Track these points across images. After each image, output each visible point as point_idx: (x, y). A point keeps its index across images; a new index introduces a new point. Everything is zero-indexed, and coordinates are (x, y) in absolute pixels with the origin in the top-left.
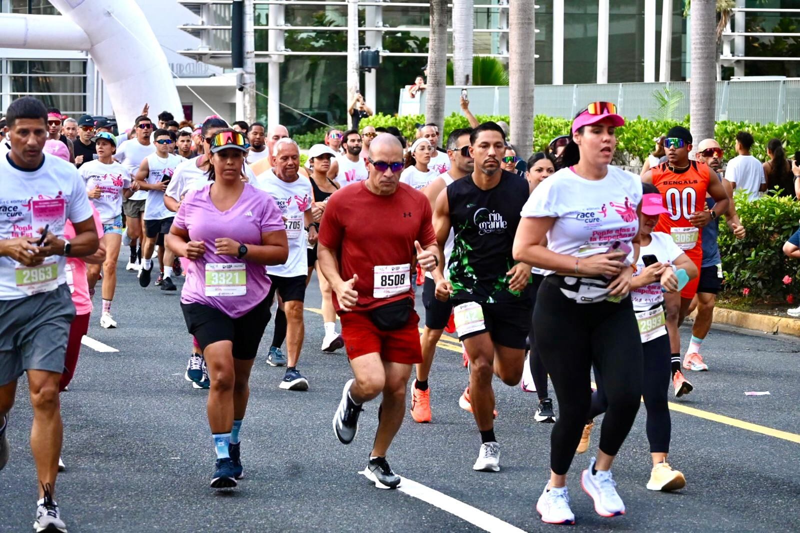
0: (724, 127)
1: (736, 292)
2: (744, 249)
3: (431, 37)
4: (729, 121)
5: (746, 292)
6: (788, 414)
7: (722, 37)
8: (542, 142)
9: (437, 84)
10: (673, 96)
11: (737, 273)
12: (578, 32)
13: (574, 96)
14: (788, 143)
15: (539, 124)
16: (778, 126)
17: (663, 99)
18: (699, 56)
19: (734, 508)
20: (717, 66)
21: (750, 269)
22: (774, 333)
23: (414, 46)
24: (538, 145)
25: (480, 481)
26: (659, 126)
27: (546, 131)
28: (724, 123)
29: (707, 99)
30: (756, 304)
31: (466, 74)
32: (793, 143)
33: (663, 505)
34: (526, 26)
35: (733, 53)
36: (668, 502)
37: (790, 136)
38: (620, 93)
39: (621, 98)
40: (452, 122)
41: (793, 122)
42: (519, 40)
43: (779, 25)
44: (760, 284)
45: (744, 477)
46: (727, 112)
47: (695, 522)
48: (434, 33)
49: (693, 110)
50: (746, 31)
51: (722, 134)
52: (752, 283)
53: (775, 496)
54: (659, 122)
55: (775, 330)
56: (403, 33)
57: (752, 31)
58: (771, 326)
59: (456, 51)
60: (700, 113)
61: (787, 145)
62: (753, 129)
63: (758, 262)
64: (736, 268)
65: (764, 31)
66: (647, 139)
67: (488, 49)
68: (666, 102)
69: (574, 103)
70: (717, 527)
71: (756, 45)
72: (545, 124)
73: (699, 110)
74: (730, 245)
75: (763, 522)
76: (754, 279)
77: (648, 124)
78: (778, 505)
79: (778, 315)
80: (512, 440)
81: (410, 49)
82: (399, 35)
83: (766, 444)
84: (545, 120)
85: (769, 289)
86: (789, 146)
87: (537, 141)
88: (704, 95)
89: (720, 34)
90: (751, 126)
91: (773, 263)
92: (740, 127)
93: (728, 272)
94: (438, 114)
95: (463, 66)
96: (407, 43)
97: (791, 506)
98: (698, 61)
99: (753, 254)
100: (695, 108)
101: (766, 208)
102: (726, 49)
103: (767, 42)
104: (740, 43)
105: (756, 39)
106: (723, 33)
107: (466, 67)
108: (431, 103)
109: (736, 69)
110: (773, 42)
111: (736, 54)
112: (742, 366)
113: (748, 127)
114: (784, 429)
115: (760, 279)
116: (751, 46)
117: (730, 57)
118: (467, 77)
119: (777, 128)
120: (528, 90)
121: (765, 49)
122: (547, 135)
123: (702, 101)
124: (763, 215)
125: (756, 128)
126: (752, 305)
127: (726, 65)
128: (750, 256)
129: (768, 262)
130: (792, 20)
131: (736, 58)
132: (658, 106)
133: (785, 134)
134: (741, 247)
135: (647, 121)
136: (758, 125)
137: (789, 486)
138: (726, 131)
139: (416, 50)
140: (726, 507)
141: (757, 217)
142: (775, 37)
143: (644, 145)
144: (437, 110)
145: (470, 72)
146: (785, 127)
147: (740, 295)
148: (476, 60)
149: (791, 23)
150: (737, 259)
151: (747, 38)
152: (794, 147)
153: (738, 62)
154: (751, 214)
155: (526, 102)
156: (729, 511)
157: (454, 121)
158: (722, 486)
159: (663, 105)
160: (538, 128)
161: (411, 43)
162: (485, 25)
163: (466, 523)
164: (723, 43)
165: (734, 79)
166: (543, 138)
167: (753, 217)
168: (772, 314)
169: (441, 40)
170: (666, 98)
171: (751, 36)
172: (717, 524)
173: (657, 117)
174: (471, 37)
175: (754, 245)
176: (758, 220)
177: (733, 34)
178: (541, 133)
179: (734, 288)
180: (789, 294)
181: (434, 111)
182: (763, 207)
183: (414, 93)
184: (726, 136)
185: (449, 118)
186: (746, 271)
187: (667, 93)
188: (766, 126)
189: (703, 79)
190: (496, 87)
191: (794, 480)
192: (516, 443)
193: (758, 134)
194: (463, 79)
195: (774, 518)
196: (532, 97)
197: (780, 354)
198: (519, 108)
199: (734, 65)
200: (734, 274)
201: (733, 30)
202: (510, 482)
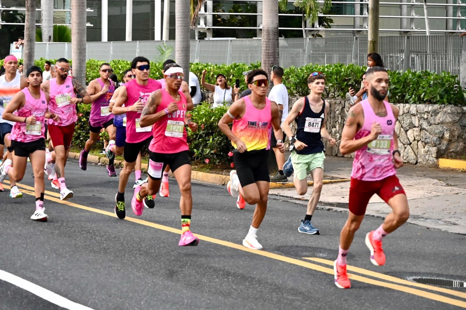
0: (197, 66)
1: (202, 161)
2: (206, 136)
3: (26, 13)
4: (200, 63)
5: (207, 161)
6: (226, 230)
7: (199, 15)
8: (92, 75)
9: (30, 41)
10: (168, 49)
11: (202, 150)
12: (117, 11)
13: (111, 48)
14: (233, 76)
15: (91, 65)
16: (227, 66)
17: (162, 50)
18: (181, 25)
19: (191, 285)
20: (196, 31)
21: (209, 148)
22: (223, 185)
23: (20, 19)
24: (90, 77)
25: (44, 271)
26: (160, 66)
27: (95, 68)
28: (197, 64)
29: (185, 50)
30: (213, 168)
31: (49, 35)
32: (236, 76)
33: (149, 283)
34: (81, 7)
35: (205, 24)
36: (153, 281)
37: (234, 72)
38: (137, 46)
39: (138, 49)
40: (40, 63)
41: (236, 64)
42: (77, 15)
43: (232, 8)
44: (215, 157)
45: (198, 267)
46: (199, 58)
47: (167, 293)
48: (28, 11)
49: (177, 56)
50: (213, 12)
51: (196, 70)
52: (211, 156)
53: (215, 278)
54: (160, 63)
55: (223, 183)
56: (14, 11)
57: (218, 12)
58: (221, 181)
59: (43, 22)
60: (181, 58)
61: (233, 77)
62: (214, 68)
63: (214, 144)
64: (201, 147)
65: (224, 12)
66: (153, 73)
67: (63, 21)
68: (164, 52)
69: (111, 52)
70: (180, 295)
71: (219, 20)
72: (94, 64)
73: (181, 56)
74: (198, 134)
75: (206, 292)
76: (212, 154)
77: (154, 65)
78: (216, 282)
79: (225, 175)
80: (65, 247)
81: (18, 21)
82: (11, 12)
83: (212, 248)
84: (94, 62)
85: (220, 160)
86: (234, 78)
87: (89, 74)
88: (183, 47)
89: (197, 13)
90: (212, 66)
91: (222, 144)
92: (206, 66)
93: (197, 150)
94: (31, 59)
95: (47, 30)
96: (16, 17)
97: (223, 283)
98: (180, 28)
99: (211, 140)
100: (178, 55)
101: (218, 113)
102: (202, 22)
103: (226, 18)
104: (210, 19)
105: (219, 16)
106: (199, 13)
107: (49, 31)
108: (27, 52)
109: (207, 33)
110: (229, 18)
111: (207, 25)
112: (202, 204)
113: (211, 66)
114: (223, 239)
115: (215, 153)
116: (216, 21)
117: (204, 26)
118: (50, 37)
119: (227, 67)
120: (83, 45)
121: (224, 22)
122: (96, 71)
123: (182, 51)
124: (217, 117)
125: (215, 67)
126: (210, 169)
127: (201, 31)
128: (209, 140)
129: (220, 144)
130: (240, 5)
131: (208, 27)
132: (160, 54)
133: (232, 71)
134: (204, 135)
135: (153, 63)
136: (216, 65)
137: (223, 272)
138: (198, 69)
139: (22, 21)
140: (186, 284)
141: (213, 118)
142: (230, 15)
143: (151, 77)
144: (30, 56)
145: (51, 34)
146: (231, 66)
147: (204, 163)
148: (55, 27)
149: (239, 7)
150: (202, 142)
151: (214, 15)
152: (237, 78)
153: (209, 29)
154: (210, 116)
155: (81, 51)
156: (187, 286)
157: (41, 63)
158: (184, 272)
159: (162, 54)
160: (90, 67)
161: (18, 17)
162: (62, 7)
163: (34, 295)
164: (200, 18)
165: (207, 39)
166: (93, 72)
167: (211, 118)
168: (222, 174)
169: (32, 15)
170: (164, 49)
171: (217, 15)
172: (180, 293)
173: (158, 60)
174: (52, 14)
175: (212, 134)
176: (213, 119)
177: (206, 13)
178: (92, 70)
179: (201, 159)
180: (231, 162)
181: (28, 57)
182: (217, 112)
183: (18, 46)
184: (198, 71)
185: (39, 61)
186: (207, 149)
187: (165, 46)
188: (221, 66)
189: (183, 38)
190: (66, 43)
191: (226, 268)
192: (67, 249)
193: (216, 70)
194: (48, 38)
195: (213, 290)
196: (85, 49)
197: (225, 196)
198: (77, 55)
199: (206, 31)
200: (200, 151)
201: (206, 11)
202: (62, 271)
